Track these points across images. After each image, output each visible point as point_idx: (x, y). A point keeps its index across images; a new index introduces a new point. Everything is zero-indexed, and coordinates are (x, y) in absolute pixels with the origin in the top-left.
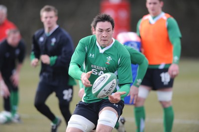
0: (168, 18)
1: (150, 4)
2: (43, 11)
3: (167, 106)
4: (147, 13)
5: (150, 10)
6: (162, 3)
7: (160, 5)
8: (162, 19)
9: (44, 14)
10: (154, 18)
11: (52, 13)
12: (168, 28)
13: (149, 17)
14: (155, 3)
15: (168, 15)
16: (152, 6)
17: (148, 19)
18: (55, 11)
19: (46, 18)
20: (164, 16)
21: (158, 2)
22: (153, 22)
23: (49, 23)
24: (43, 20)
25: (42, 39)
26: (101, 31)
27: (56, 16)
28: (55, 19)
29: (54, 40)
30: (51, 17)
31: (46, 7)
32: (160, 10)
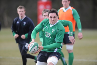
0: (73, 9)
1: (64, 2)
2: (18, 9)
3: (71, 52)
4: (62, 6)
5: (64, 5)
6: (69, 2)
7: (69, 3)
8: (69, 9)
9: (19, 10)
10: (66, 9)
11: (23, 10)
12: (73, 15)
13: (63, 8)
14: (66, 2)
15: (73, 8)
16: (65, 3)
17: (62, 9)
18: (24, 9)
19: (20, 12)
20: (70, 8)
21: (68, 1)
22: (65, 11)
23: (21, 14)
24: (19, 13)
25: (18, 22)
26: (51, 17)
27: (24, 11)
28: (24, 12)
29: (25, 23)
30: (22, 11)
31: (20, 6)
32: (68, 5)
